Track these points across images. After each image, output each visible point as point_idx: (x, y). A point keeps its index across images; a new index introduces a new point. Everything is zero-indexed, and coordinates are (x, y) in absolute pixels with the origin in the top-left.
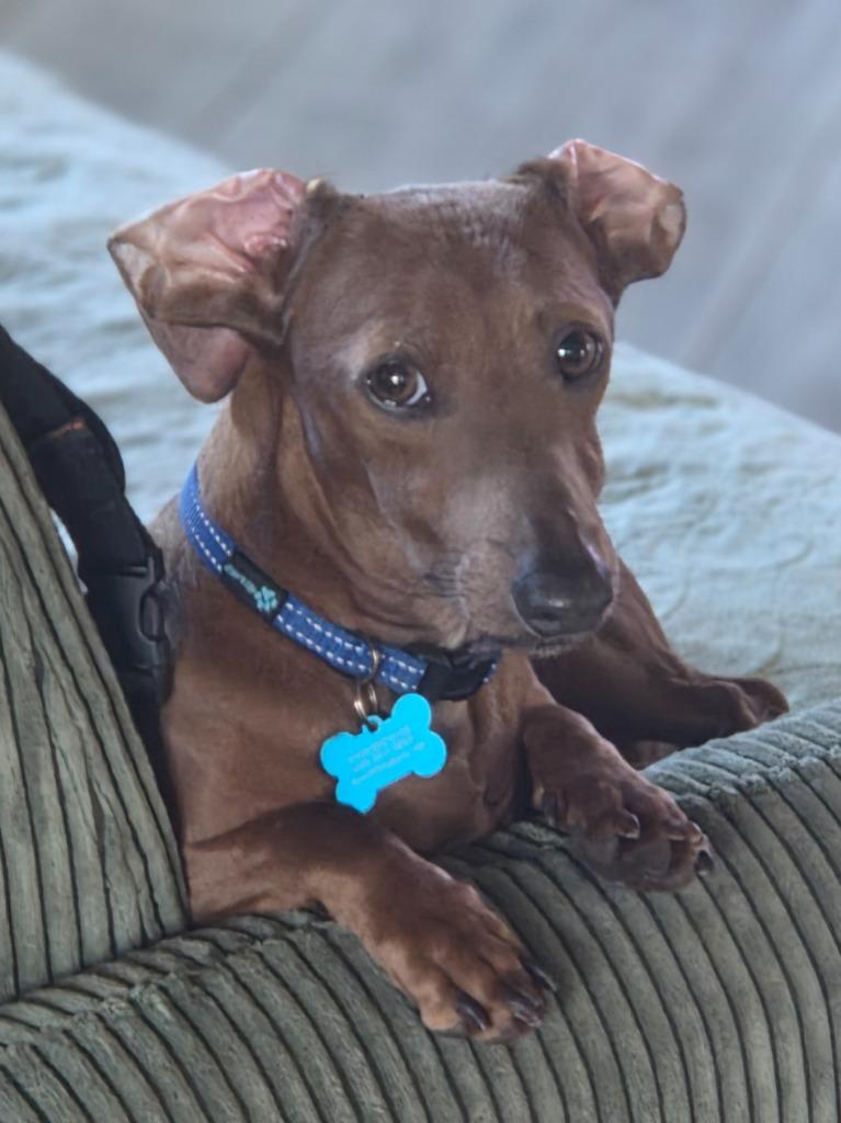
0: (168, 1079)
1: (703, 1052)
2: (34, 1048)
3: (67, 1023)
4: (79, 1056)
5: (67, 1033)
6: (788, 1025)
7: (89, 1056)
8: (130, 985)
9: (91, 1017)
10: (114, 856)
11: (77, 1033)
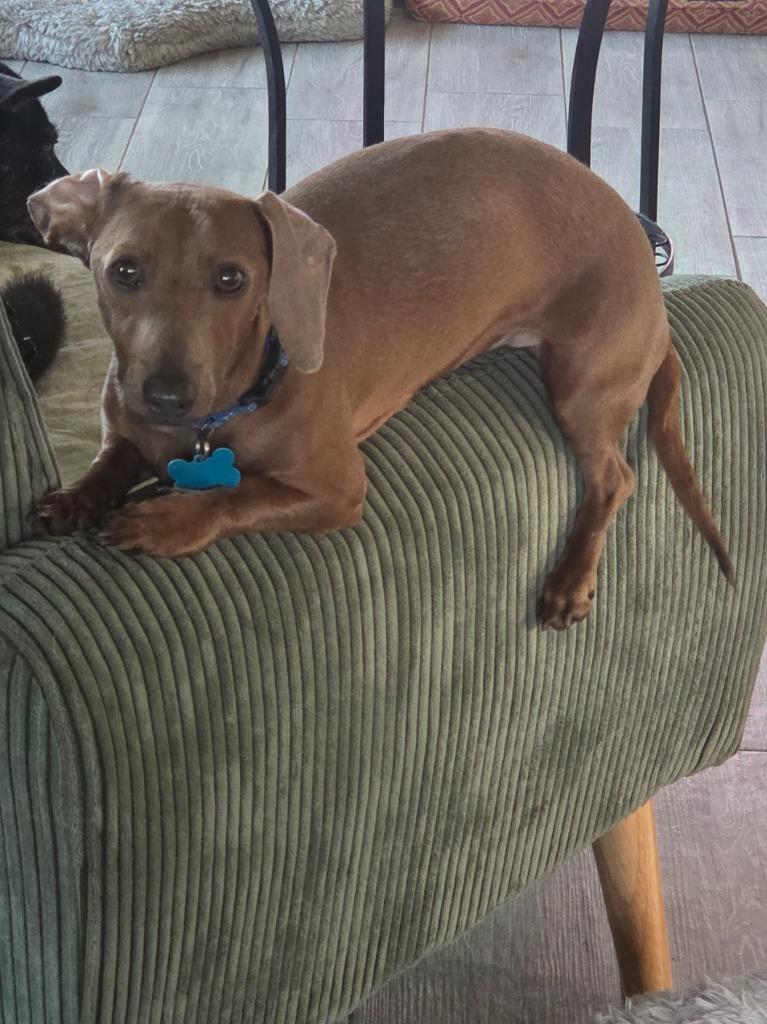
0: (91, 586)
1: (336, 562)
2: (19, 575)
3: (32, 562)
4: (43, 577)
5: (33, 566)
6: (373, 548)
7: (48, 577)
8: (45, 550)
9: (44, 558)
10: (36, 475)
11: (39, 566)
